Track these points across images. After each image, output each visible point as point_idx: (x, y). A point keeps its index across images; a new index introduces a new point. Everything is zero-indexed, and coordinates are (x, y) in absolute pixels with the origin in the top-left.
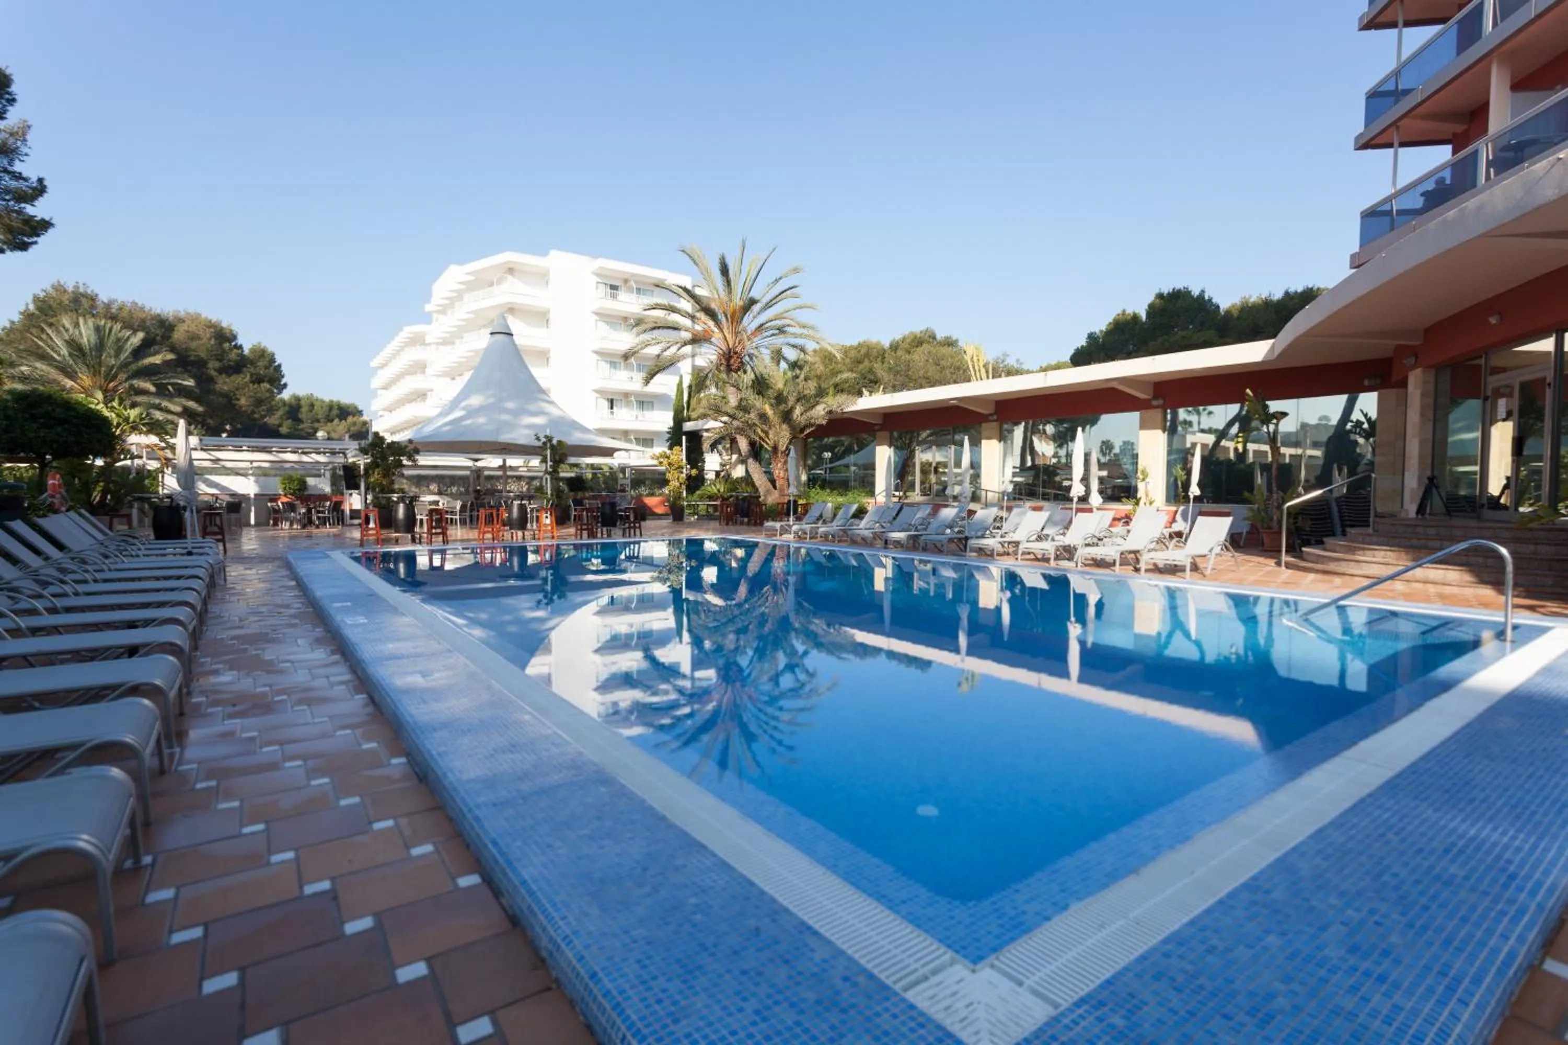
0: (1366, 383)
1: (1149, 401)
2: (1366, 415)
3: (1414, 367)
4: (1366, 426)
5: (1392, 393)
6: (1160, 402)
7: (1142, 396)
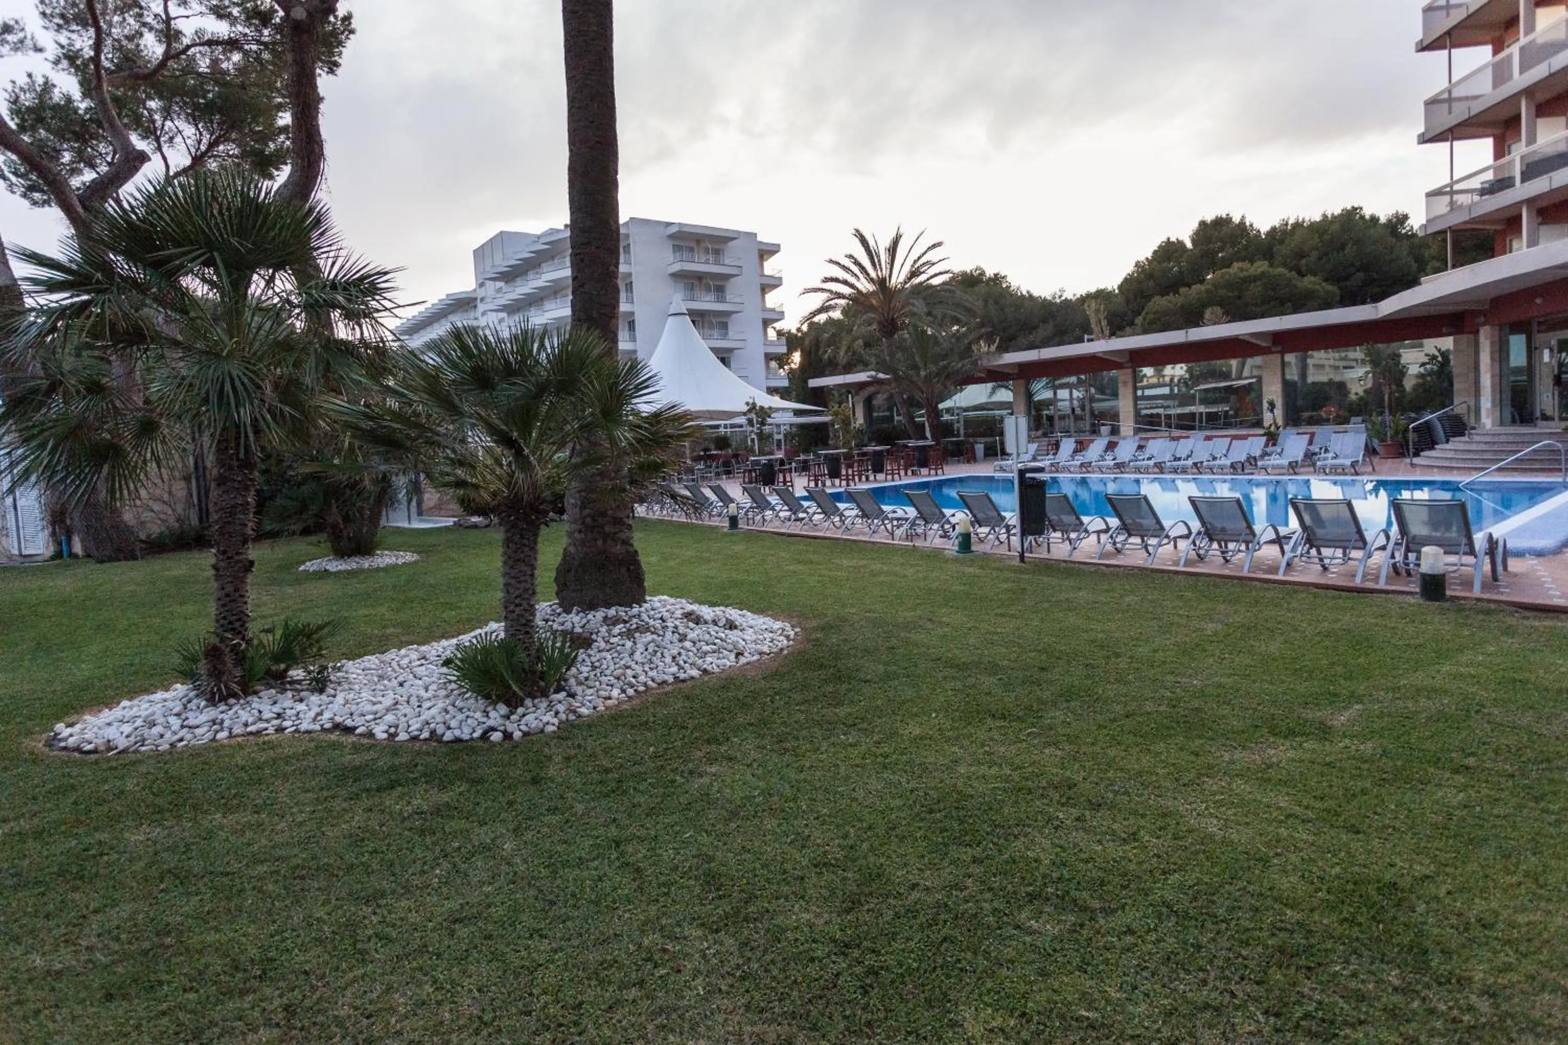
0: (1444, 330)
1: (1269, 348)
2: (1439, 351)
3: (1484, 324)
4: (1440, 359)
5: (1464, 338)
6: (1279, 349)
7: (1264, 344)
